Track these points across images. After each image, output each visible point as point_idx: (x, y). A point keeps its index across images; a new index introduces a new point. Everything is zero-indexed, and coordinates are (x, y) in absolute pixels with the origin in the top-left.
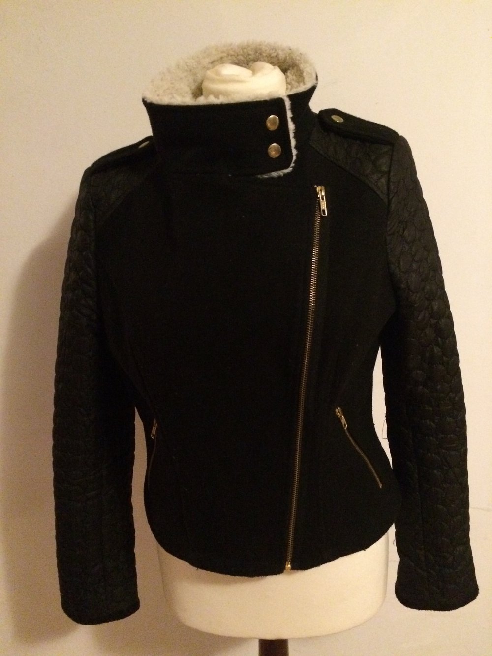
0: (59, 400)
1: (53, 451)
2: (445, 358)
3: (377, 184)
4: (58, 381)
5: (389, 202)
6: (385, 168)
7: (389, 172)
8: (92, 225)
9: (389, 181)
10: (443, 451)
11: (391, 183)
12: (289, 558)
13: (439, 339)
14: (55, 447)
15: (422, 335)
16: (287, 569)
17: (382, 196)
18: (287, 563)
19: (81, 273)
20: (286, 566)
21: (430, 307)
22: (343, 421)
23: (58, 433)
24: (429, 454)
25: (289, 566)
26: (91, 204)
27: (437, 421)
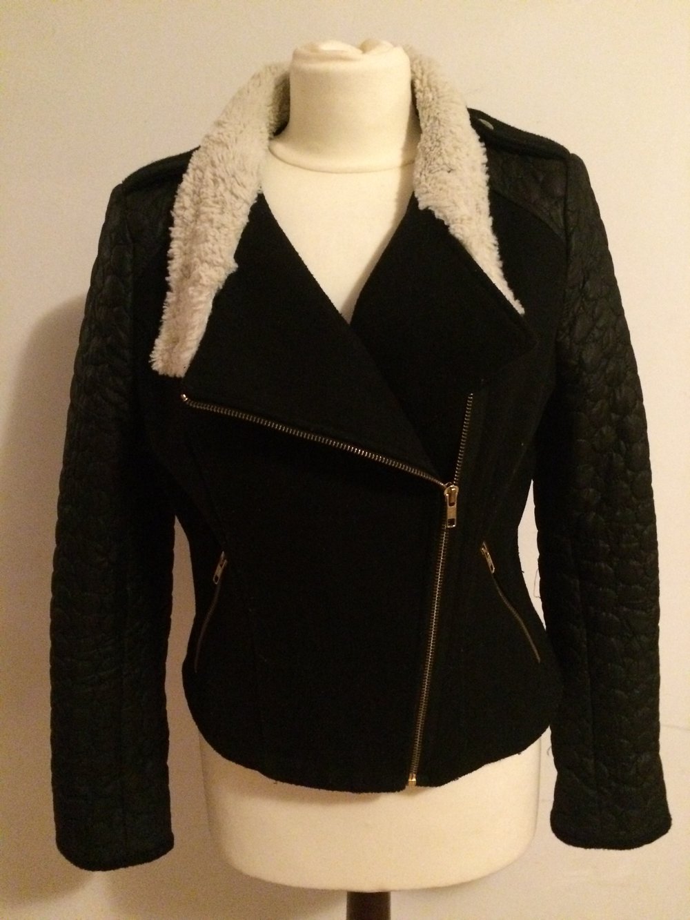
0: (64, 530)
1: (52, 610)
2: (629, 472)
3: (550, 215)
4: (62, 503)
5: (568, 240)
6: (559, 192)
7: (565, 198)
8: (129, 268)
9: (565, 210)
10: (625, 609)
11: (569, 213)
12: (415, 767)
13: (622, 443)
14: (54, 604)
15: (596, 435)
16: (410, 783)
17: (557, 232)
18: (411, 775)
19: (109, 339)
20: (410, 780)
21: (612, 395)
22: (490, 561)
23: (59, 581)
24: (604, 614)
25: (414, 780)
26: (128, 235)
27: (615, 564)
